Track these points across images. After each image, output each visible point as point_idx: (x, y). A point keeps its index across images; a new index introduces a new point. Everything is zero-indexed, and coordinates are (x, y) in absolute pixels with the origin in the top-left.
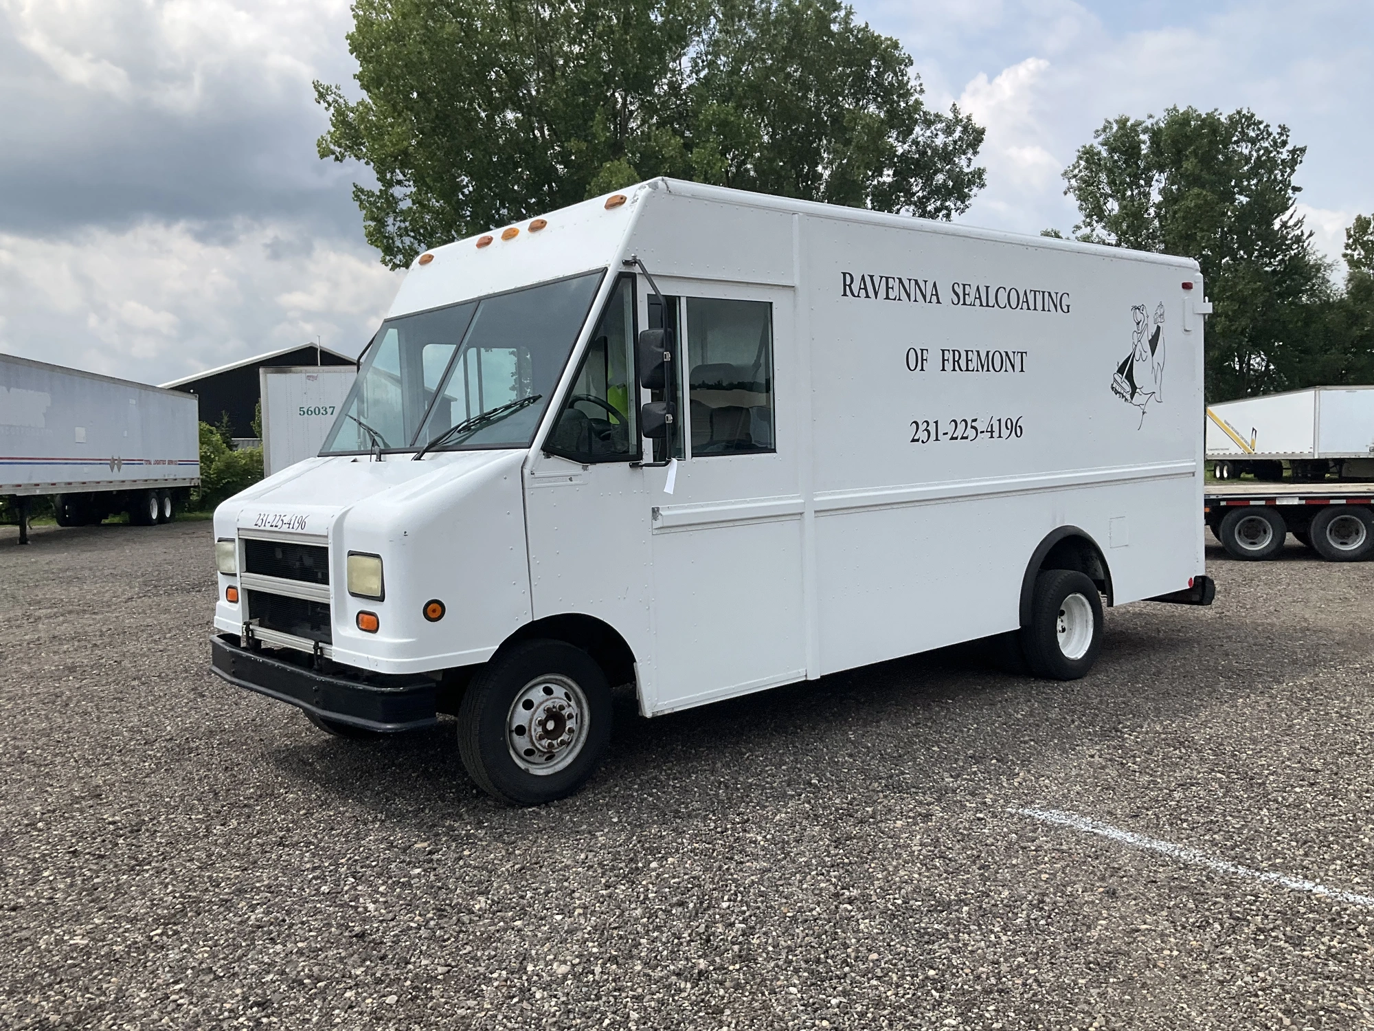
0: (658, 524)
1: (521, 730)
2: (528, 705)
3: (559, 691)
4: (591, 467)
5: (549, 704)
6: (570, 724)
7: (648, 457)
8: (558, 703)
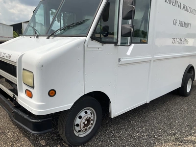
0: (120, 63)
1: (78, 125)
2: (80, 117)
3: (89, 112)
4: (104, 45)
5: (86, 117)
6: (92, 122)
7: (119, 43)
8: (89, 116)
